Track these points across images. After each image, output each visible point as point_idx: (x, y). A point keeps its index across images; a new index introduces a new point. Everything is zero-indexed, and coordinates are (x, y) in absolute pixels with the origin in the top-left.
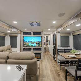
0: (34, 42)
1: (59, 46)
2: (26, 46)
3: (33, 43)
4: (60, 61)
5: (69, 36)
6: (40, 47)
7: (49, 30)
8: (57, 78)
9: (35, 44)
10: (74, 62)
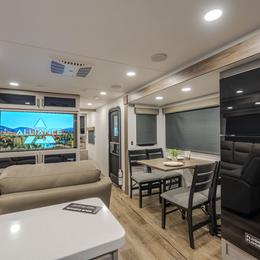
0: (47, 134)
1: (132, 143)
2: (9, 148)
3: (43, 137)
4: (141, 184)
5: (155, 116)
6: (71, 151)
7: (103, 93)
8: (142, 229)
9: (50, 140)
10: (167, 182)
